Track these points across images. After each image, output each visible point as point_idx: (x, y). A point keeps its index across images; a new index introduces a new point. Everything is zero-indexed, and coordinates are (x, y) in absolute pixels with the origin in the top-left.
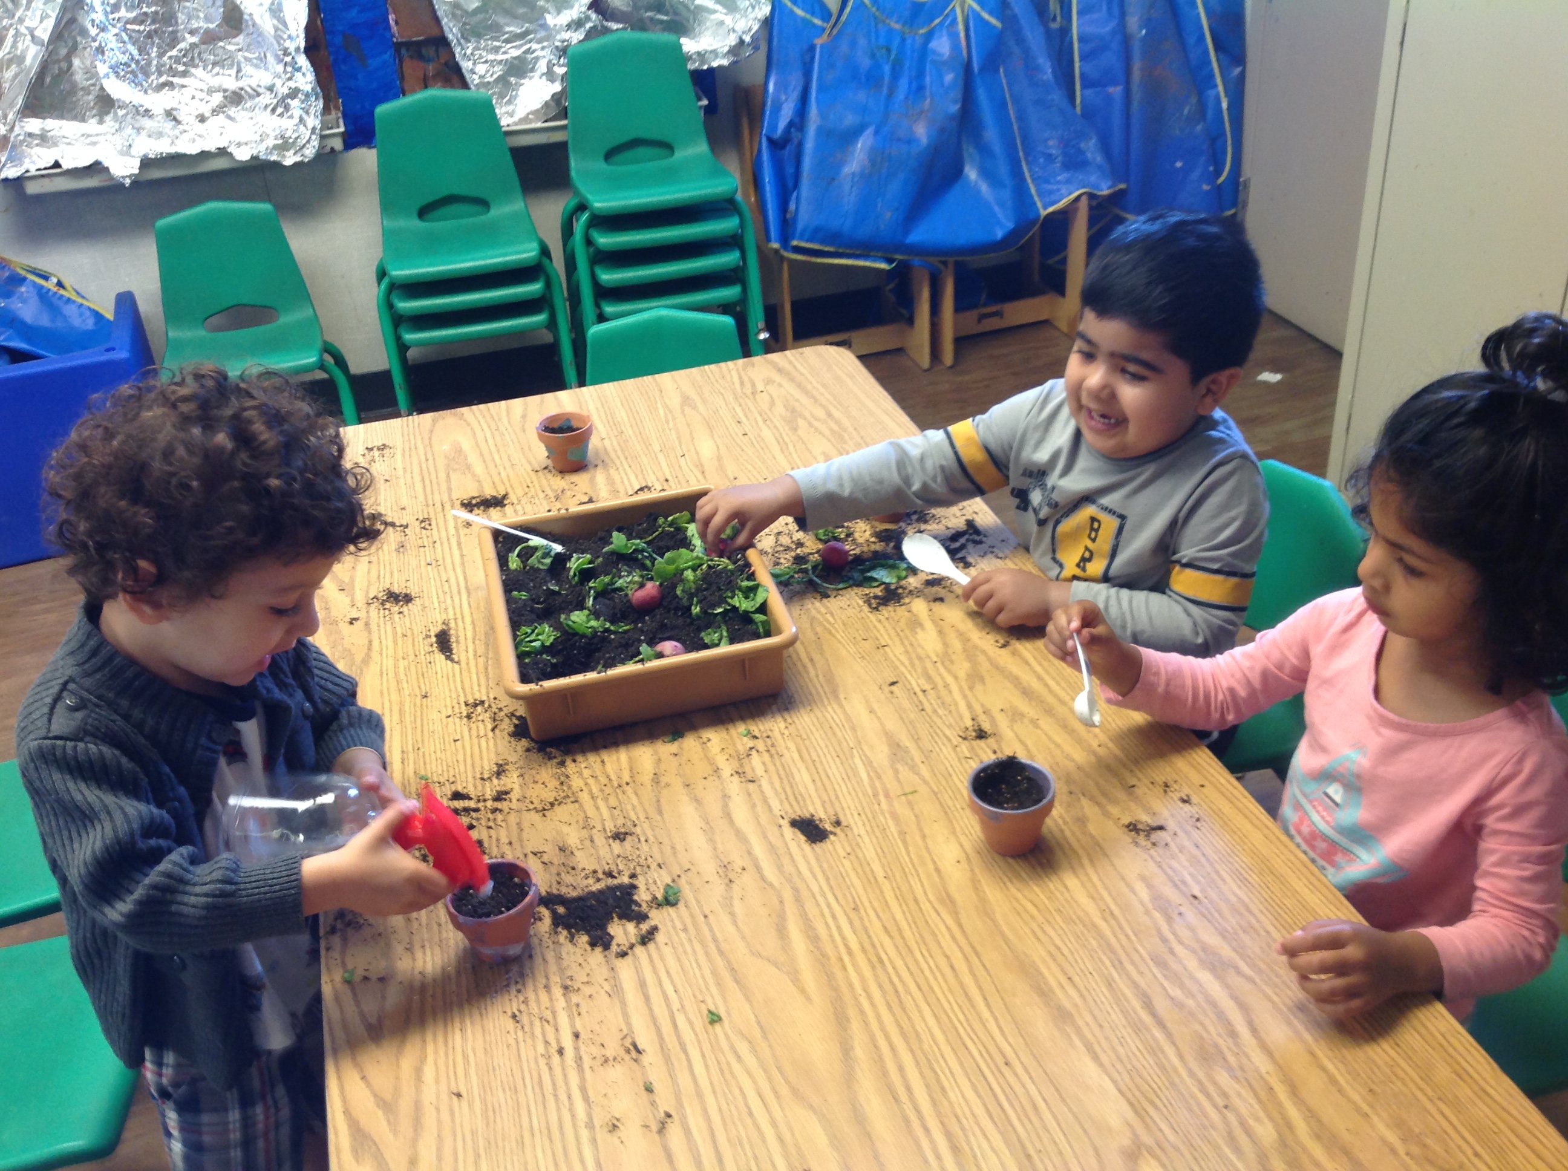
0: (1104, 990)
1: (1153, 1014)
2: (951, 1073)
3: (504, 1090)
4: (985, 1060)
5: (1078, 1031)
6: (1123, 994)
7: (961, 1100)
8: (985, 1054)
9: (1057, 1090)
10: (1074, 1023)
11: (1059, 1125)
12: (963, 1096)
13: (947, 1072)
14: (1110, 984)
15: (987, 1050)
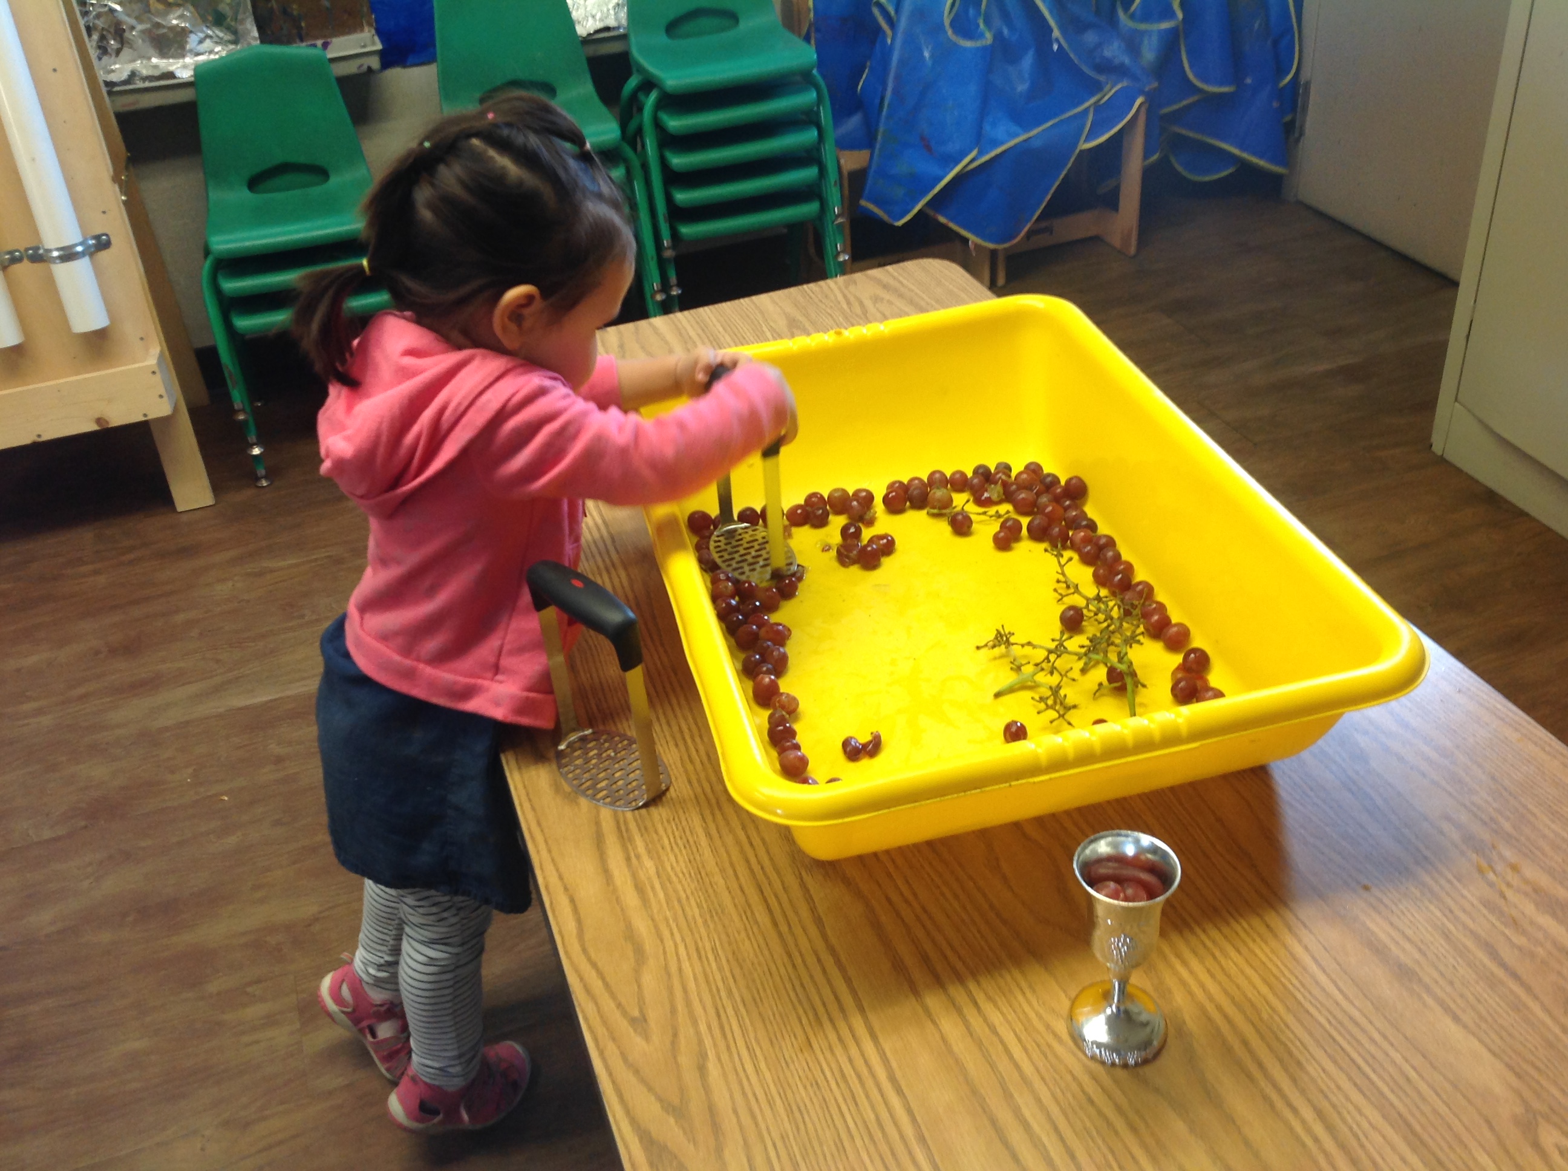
0: (1443, 943)
1: (1503, 965)
2: (1301, 1043)
3: (805, 1087)
4: (1336, 1029)
5: (1428, 989)
6: (1465, 947)
7: (1322, 1074)
8: (1333, 1021)
9: (1424, 1056)
10: (1420, 980)
11: (1438, 1094)
12: (1324, 1070)
13: (1298, 1044)
14: (1447, 936)
15: (1335, 1017)
